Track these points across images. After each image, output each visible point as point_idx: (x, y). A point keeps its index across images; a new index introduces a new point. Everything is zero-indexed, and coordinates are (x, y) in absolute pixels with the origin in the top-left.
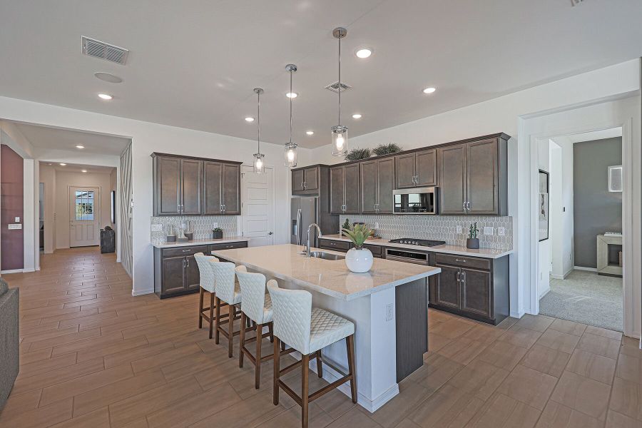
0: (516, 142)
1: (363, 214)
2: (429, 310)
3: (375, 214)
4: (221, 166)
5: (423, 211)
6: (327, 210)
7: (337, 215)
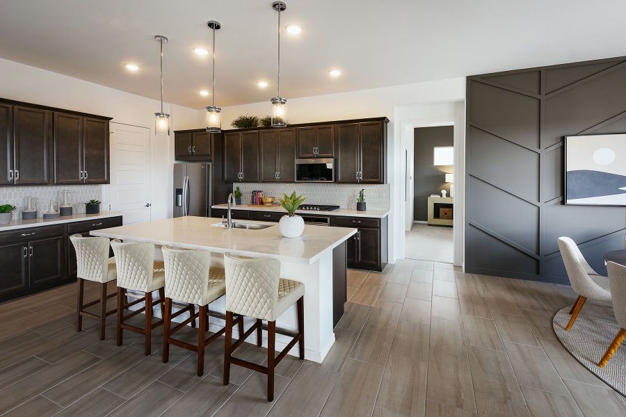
0: (393, 125)
1: (263, 182)
2: (349, 272)
3: (275, 182)
4: (80, 121)
5: (322, 180)
6: (221, 178)
7: (230, 182)
